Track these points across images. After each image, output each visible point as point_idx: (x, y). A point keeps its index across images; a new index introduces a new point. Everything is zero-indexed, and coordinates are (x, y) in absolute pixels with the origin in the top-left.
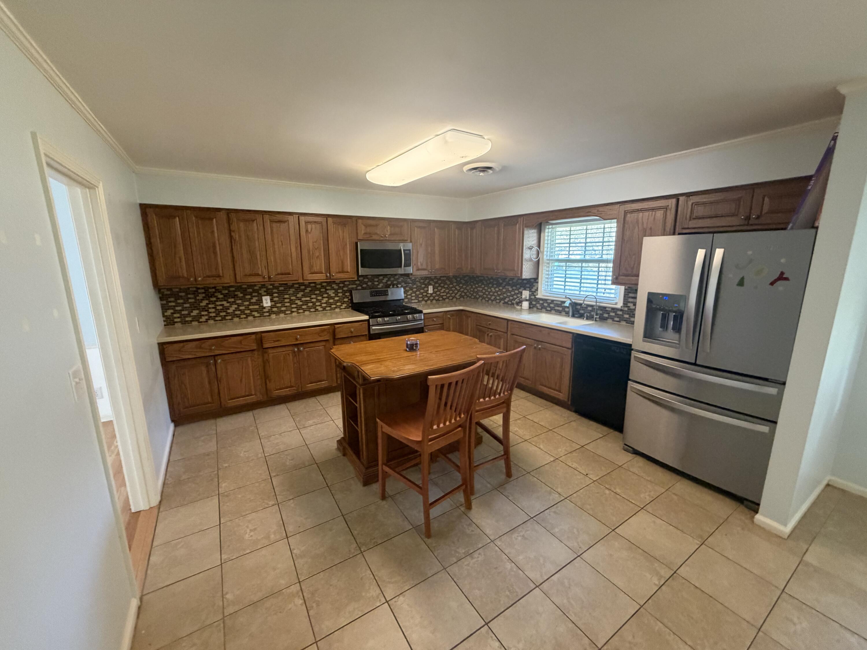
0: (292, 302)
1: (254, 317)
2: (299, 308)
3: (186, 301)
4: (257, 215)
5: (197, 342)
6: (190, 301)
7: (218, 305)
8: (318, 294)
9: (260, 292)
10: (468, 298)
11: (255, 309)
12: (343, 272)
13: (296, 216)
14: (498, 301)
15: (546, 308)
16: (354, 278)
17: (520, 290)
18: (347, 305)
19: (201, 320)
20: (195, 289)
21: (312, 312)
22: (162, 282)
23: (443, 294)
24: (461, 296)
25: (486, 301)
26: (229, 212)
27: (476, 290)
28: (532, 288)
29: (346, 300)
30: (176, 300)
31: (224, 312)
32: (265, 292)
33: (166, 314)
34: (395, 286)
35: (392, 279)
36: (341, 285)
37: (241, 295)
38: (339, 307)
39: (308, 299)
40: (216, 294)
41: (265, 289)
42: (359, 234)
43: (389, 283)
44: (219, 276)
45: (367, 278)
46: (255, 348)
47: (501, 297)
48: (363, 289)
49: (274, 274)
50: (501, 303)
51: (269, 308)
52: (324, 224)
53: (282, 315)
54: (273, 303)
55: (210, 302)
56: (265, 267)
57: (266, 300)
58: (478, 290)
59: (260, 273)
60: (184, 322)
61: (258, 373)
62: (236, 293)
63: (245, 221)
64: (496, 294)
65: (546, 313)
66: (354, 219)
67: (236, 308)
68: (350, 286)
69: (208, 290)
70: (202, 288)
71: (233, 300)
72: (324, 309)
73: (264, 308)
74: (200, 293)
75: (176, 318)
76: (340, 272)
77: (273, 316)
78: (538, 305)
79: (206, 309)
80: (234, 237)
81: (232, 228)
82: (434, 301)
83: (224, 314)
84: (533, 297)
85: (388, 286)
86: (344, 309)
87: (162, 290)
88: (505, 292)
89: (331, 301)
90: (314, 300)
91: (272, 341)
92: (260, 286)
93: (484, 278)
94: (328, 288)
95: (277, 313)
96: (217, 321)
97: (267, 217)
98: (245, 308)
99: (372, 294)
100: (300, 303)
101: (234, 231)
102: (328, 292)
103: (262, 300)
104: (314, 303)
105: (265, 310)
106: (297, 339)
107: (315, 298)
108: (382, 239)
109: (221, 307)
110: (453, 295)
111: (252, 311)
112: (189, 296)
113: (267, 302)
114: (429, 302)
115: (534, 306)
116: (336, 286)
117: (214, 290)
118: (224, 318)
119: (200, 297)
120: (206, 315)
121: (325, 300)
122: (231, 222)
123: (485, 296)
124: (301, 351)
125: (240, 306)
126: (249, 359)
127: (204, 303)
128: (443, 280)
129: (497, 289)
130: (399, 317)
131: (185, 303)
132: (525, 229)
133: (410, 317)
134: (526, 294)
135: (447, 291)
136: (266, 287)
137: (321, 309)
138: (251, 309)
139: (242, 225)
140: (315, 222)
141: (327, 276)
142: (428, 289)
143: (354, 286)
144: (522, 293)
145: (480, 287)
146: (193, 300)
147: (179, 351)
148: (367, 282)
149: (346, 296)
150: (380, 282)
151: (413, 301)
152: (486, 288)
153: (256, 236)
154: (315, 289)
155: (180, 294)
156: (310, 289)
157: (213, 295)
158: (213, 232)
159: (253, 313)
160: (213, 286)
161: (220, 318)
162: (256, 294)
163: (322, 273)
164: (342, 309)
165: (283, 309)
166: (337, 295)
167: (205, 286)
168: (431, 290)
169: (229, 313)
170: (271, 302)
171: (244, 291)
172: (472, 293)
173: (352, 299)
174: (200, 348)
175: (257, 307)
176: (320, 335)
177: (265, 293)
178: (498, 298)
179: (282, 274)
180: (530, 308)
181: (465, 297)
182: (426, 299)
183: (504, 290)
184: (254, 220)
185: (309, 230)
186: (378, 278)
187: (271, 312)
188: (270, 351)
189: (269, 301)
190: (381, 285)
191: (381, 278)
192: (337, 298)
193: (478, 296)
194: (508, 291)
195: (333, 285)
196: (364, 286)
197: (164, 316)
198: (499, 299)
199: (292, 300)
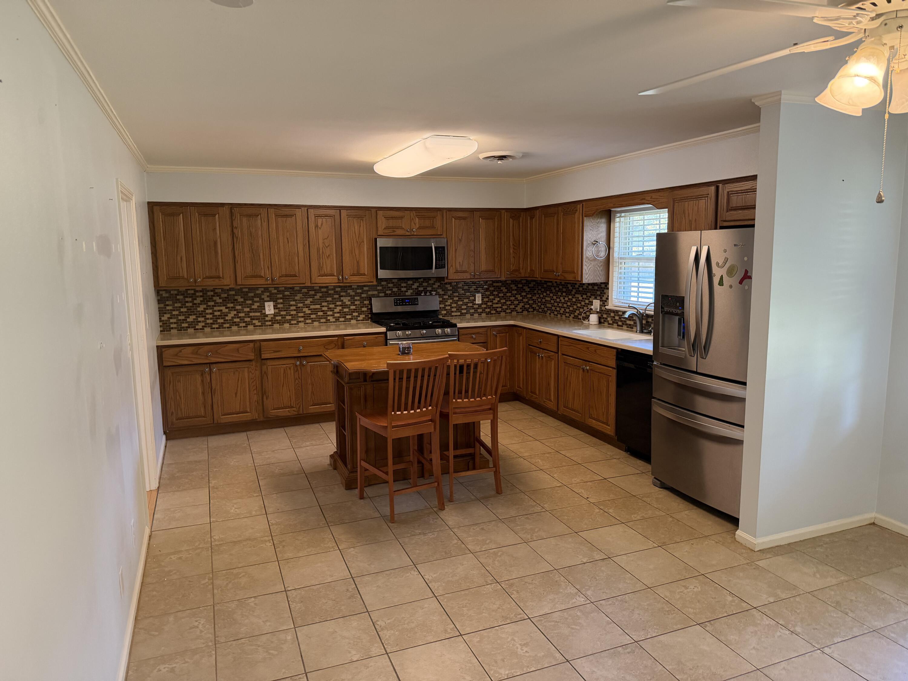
0: (298, 310)
1: (255, 326)
2: (306, 317)
3: (183, 305)
4: (261, 209)
5: (193, 348)
6: (187, 305)
7: (215, 311)
8: (330, 301)
9: (263, 297)
10: (535, 312)
11: (257, 316)
12: (359, 274)
13: (304, 209)
14: (567, 315)
15: (617, 323)
16: (372, 282)
17: (591, 300)
18: (366, 316)
19: (197, 327)
20: (193, 292)
21: (322, 323)
22: (162, 283)
23: (497, 305)
24: (524, 309)
25: (554, 315)
26: (232, 206)
27: (544, 300)
28: (603, 296)
29: (364, 309)
30: (174, 303)
31: (222, 318)
32: (268, 296)
33: (163, 319)
34: (428, 294)
35: (425, 284)
36: (359, 291)
37: (242, 300)
38: (356, 318)
39: (318, 306)
40: (214, 298)
41: (268, 294)
42: (380, 229)
43: (421, 289)
44: (219, 277)
45: (393, 283)
46: (253, 358)
47: (571, 309)
48: (386, 295)
49: (278, 275)
50: (571, 318)
51: (272, 316)
52: (337, 217)
53: (287, 325)
54: (277, 311)
55: (208, 307)
56: (268, 267)
57: (269, 306)
58: (546, 301)
59: (263, 274)
60: (180, 329)
61: (255, 387)
62: (236, 297)
63: (249, 216)
64: (565, 305)
65: (618, 329)
66: (373, 211)
67: (235, 315)
68: (370, 293)
69: (206, 294)
70: (201, 291)
71: (232, 305)
72: (337, 319)
73: (267, 316)
74: (198, 297)
75: (172, 323)
76: (353, 275)
77: (276, 326)
78: (609, 319)
79: (202, 314)
80: (236, 233)
81: (235, 225)
82: (484, 315)
83: (222, 321)
84: (603, 308)
85: (419, 293)
86: (361, 320)
87: (161, 292)
88: (575, 302)
89: (346, 310)
90: (325, 309)
91: (273, 352)
92: (263, 289)
93: (553, 284)
94: (342, 294)
95: (280, 323)
96: (214, 328)
97: (272, 211)
98: (245, 315)
99: (397, 303)
100: (308, 311)
101: (236, 228)
102: (342, 298)
103: (264, 306)
104: (325, 312)
105: (267, 319)
106: (299, 351)
107: (326, 306)
108: (408, 234)
109: (218, 313)
110: (512, 307)
111: (252, 319)
112: (187, 299)
113: (269, 309)
114: (476, 315)
115: (606, 320)
116: (353, 292)
117: (212, 293)
118: (221, 326)
119: (198, 301)
120: (203, 322)
121: (338, 309)
122: (234, 218)
123: (553, 308)
124: (303, 365)
125: (240, 312)
126: (246, 370)
127: (201, 308)
128: (497, 286)
129: (566, 299)
130: (424, 331)
131: (182, 307)
132: (585, 218)
133: (439, 331)
134: (596, 304)
135: (503, 301)
136: (270, 292)
137: (334, 320)
138: (251, 316)
139: (245, 220)
140: (326, 216)
141: (339, 279)
142: (475, 298)
143: (376, 293)
144: (592, 302)
145: (548, 295)
146: (190, 304)
147: (176, 355)
148: (392, 287)
149: (365, 304)
150: (409, 287)
151: (453, 314)
152: (555, 297)
153: (260, 233)
154: (326, 295)
155: (178, 297)
156: (321, 294)
157: (211, 299)
158: (215, 229)
159: (254, 321)
160: (212, 288)
161: (217, 326)
162: (258, 299)
163: (334, 276)
164: (359, 320)
165: (288, 317)
166: (353, 304)
167: (204, 288)
168: (478, 300)
169: (227, 320)
170: (274, 309)
171: (245, 296)
172: (539, 304)
173: (371, 309)
174: (196, 353)
175: (258, 314)
176: (326, 347)
177: (268, 299)
178: (567, 310)
179: (286, 276)
180: (600, 323)
181: (531, 310)
182: (472, 311)
183: (574, 300)
184: (258, 215)
185: (319, 225)
186: (407, 283)
187: (273, 321)
188: (269, 363)
189: (272, 307)
190: (409, 293)
191: (410, 282)
192: (353, 307)
193: (546, 309)
194: (578, 300)
195: (349, 291)
196: (389, 292)
197: (161, 320)
198: (569, 313)
199: (299, 307)
